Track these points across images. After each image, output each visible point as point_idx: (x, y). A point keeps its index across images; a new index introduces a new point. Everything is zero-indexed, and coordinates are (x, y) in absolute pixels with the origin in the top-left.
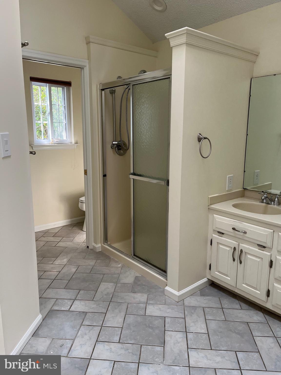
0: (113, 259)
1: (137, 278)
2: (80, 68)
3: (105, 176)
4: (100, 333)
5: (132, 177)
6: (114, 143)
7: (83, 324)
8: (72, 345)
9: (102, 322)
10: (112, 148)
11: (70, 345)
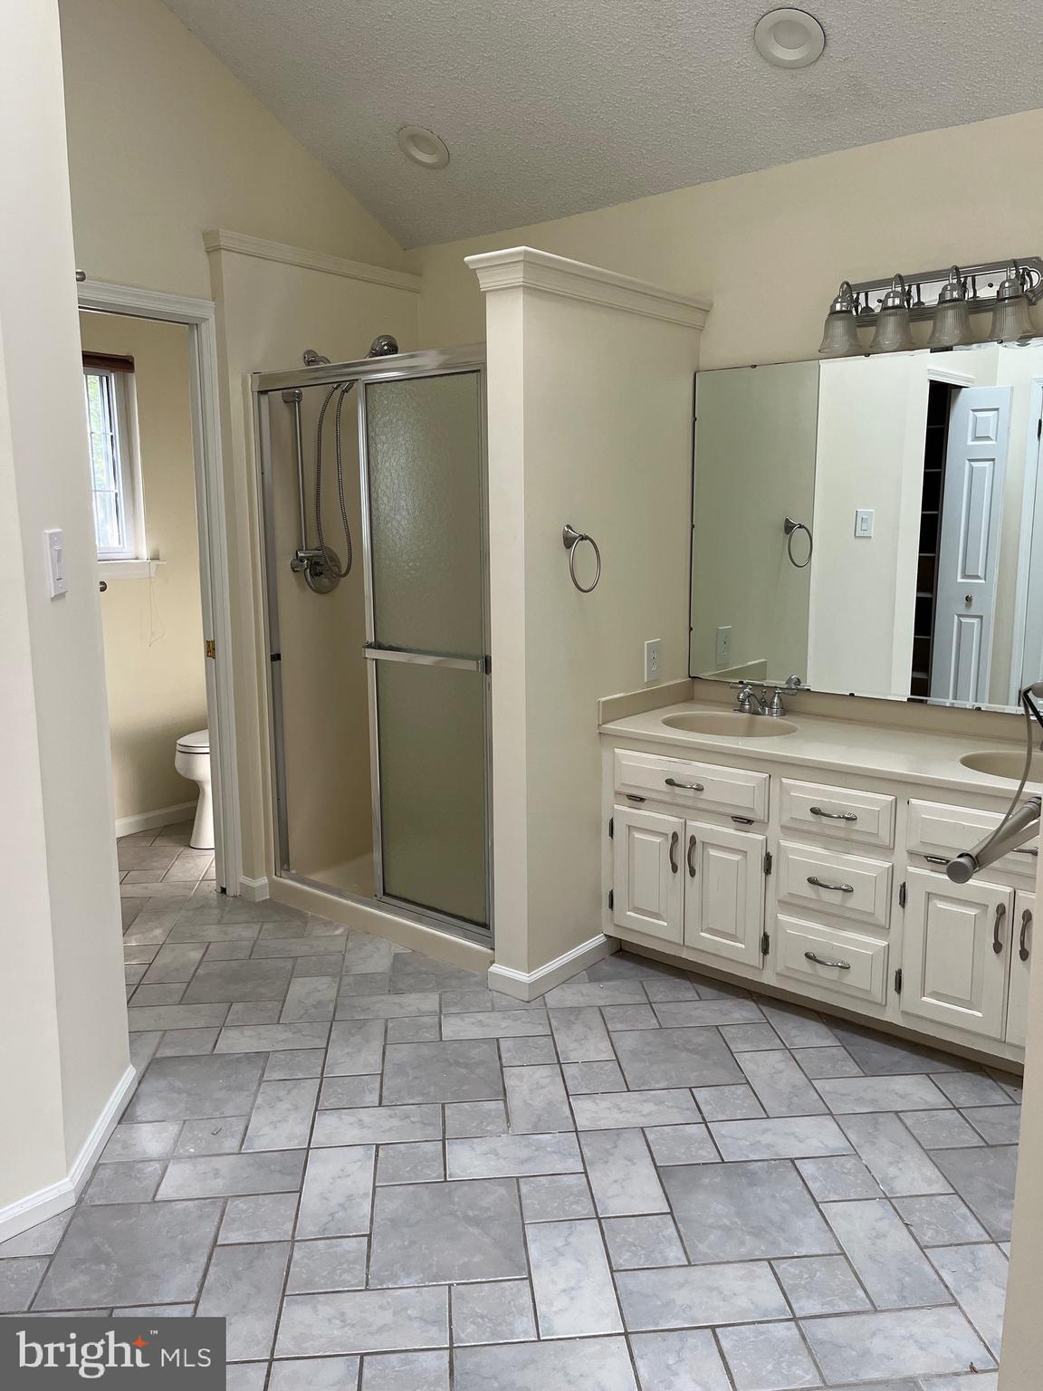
0: (312, 916)
1: (397, 957)
2: (187, 324)
3: (276, 657)
4: (320, 1091)
5: (372, 654)
6: (300, 555)
7: (265, 1079)
8: (247, 1128)
9: (319, 1070)
10: (294, 571)
11: (242, 1128)
